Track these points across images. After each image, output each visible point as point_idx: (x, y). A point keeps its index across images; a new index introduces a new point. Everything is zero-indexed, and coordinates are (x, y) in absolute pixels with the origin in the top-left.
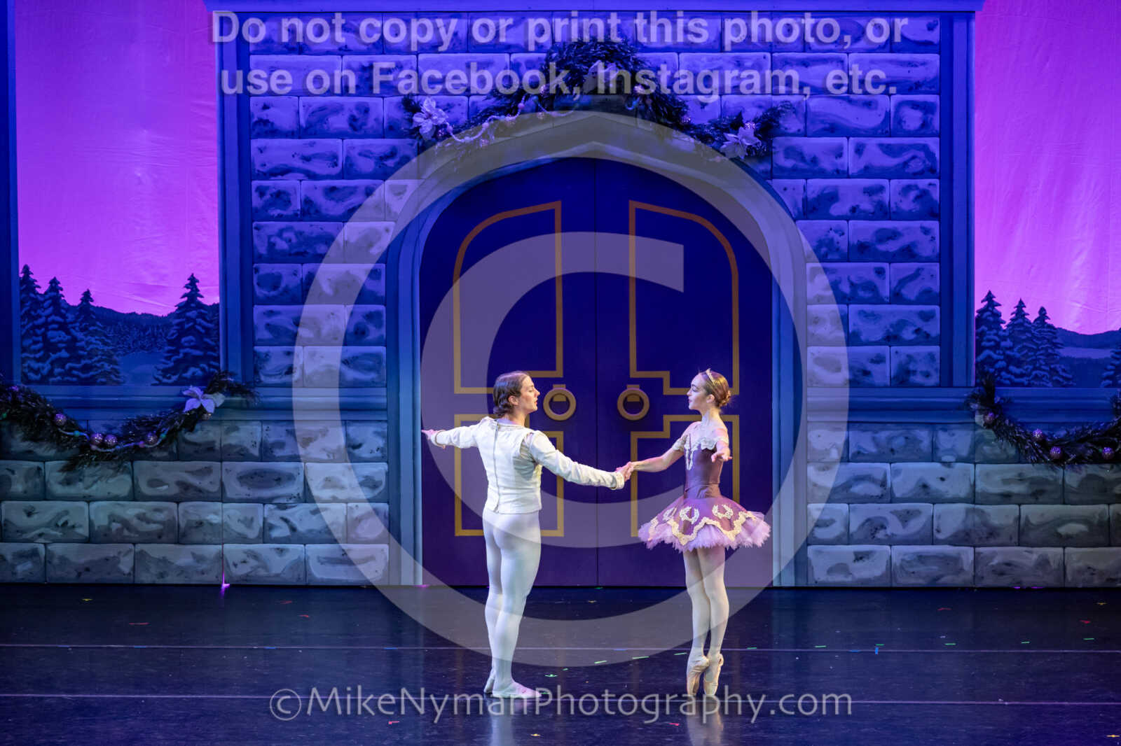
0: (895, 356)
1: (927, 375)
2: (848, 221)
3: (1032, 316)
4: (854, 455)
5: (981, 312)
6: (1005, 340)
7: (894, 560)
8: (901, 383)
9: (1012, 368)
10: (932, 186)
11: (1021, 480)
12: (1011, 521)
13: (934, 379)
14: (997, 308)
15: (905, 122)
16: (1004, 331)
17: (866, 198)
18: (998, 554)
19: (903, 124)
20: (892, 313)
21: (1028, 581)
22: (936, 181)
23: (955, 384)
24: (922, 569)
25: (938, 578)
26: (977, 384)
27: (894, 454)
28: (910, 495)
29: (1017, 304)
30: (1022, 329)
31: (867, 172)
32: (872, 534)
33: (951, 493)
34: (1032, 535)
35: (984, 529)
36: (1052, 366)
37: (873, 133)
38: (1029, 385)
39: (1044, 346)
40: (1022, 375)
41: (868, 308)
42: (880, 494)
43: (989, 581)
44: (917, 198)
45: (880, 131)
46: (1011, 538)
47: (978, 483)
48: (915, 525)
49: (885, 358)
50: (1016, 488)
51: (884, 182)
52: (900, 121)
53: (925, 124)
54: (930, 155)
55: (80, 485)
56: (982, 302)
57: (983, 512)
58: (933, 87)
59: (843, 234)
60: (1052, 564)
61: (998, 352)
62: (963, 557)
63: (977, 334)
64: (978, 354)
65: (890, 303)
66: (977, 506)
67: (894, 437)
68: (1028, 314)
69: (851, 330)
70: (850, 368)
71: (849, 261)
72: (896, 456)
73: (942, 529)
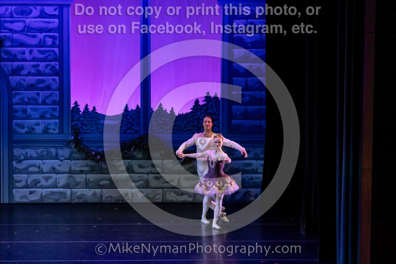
0: (43, 123)
1: (55, 130)
2: (27, 76)
3: (91, 109)
4: (29, 157)
5: (73, 108)
6: (81, 118)
7: (43, 194)
8: (46, 132)
9: (84, 127)
10: (56, 64)
11: (86, 166)
12: (83, 180)
13: (57, 131)
14: (78, 107)
15: (46, 42)
16: (81, 114)
17: (33, 69)
18: (79, 191)
19: (46, 43)
20: (42, 108)
21: (89, 201)
22: (58, 63)
23: (64, 133)
24: (53, 197)
25: (58, 200)
26: (72, 133)
27: (43, 157)
28: (49, 171)
29: (85, 105)
30: (87, 114)
31: (34, 60)
32: (35, 185)
33: (64, 170)
34: (91, 185)
35: (74, 183)
36: (97, 127)
37: (36, 46)
38: (90, 133)
39: (94, 120)
40: (87, 130)
41: (34, 106)
42: (38, 171)
43: (76, 201)
44: (51, 69)
45: (38, 46)
46: (83, 186)
47: (72, 167)
48: (50, 182)
49: (40, 124)
50: (85, 169)
51: (40, 63)
52: (45, 42)
53: (54, 43)
54: (55, 53)
56: (73, 104)
57: (73, 177)
58: (56, 30)
59: (25, 81)
60: (97, 195)
61: (79, 122)
62: (67, 192)
63: (71, 116)
64: (72, 123)
65: (41, 105)
66: (72, 175)
67: (43, 151)
68: (89, 109)
69: (28, 114)
70: (28, 127)
71: (27, 90)
72: (44, 158)
73: (59, 183)
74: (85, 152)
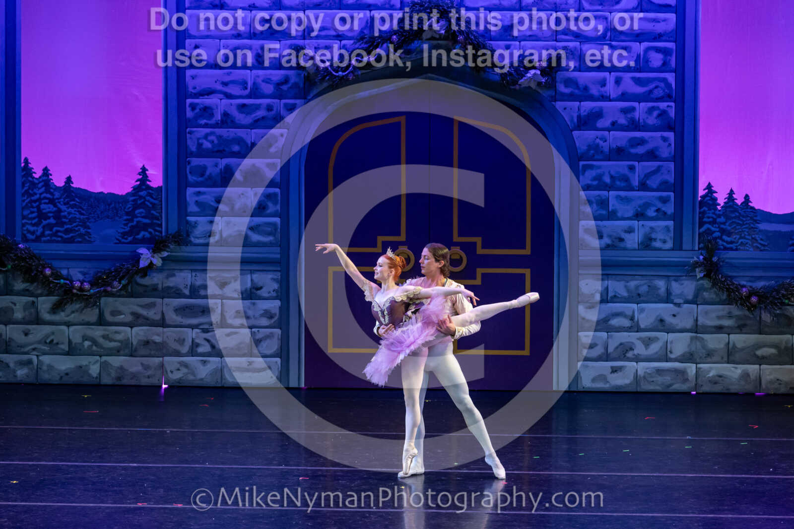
0: (641, 228)
1: (665, 242)
2: (609, 132)
3: (739, 201)
4: (612, 298)
5: (703, 197)
6: (720, 217)
7: (639, 373)
8: (646, 247)
9: (725, 237)
10: (670, 107)
11: (729, 317)
12: (722, 346)
13: (669, 245)
14: (714, 194)
15: (651, 62)
16: (720, 211)
17: (622, 115)
18: (712, 369)
19: (649, 63)
20: (640, 198)
21: (734, 389)
22: (673, 104)
23: (684, 249)
24: (660, 379)
25: (671, 385)
26: (699, 249)
27: (640, 297)
28: (651, 327)
29: (728, 192)
30: (732, 209)
31: (624, 97)
32: (624, 354)
33: (681, 325)
34: (737, 356)
35: (704, 351)
36: (753, 236)
37: (630, 70)
38: (736, 250)
39: (747, 222)
40: (732, 242)
41: (623, 194)
42: (630, 326)
43: (706, 388)
44: (659, 116)
45: (633, 68)
46: (722, 358)
47: (699, 318)
48: (655, 348)
49: (634, 229)
50: (727, 323)
51: (635, 104)
52: (647, 61)
53: (665, 64)
54: (668, 85)
55: (62, 314)
56: (704, 190)
57: (703, 339)
58: (671, 37)
59: (606, 141)
60: (751, 376)
61: (714, 226)
62: (689, 371)
63: (699, 213)
64: (700, 228)
65: (638, 190)
66: (699, 335)
67: (640, 285)
68: (736, 199)
69: (610, 210)
70: (610, 236)
71: (609, 160)
72: (642, 299)
73: (673, 351)
74: (726, 288)
